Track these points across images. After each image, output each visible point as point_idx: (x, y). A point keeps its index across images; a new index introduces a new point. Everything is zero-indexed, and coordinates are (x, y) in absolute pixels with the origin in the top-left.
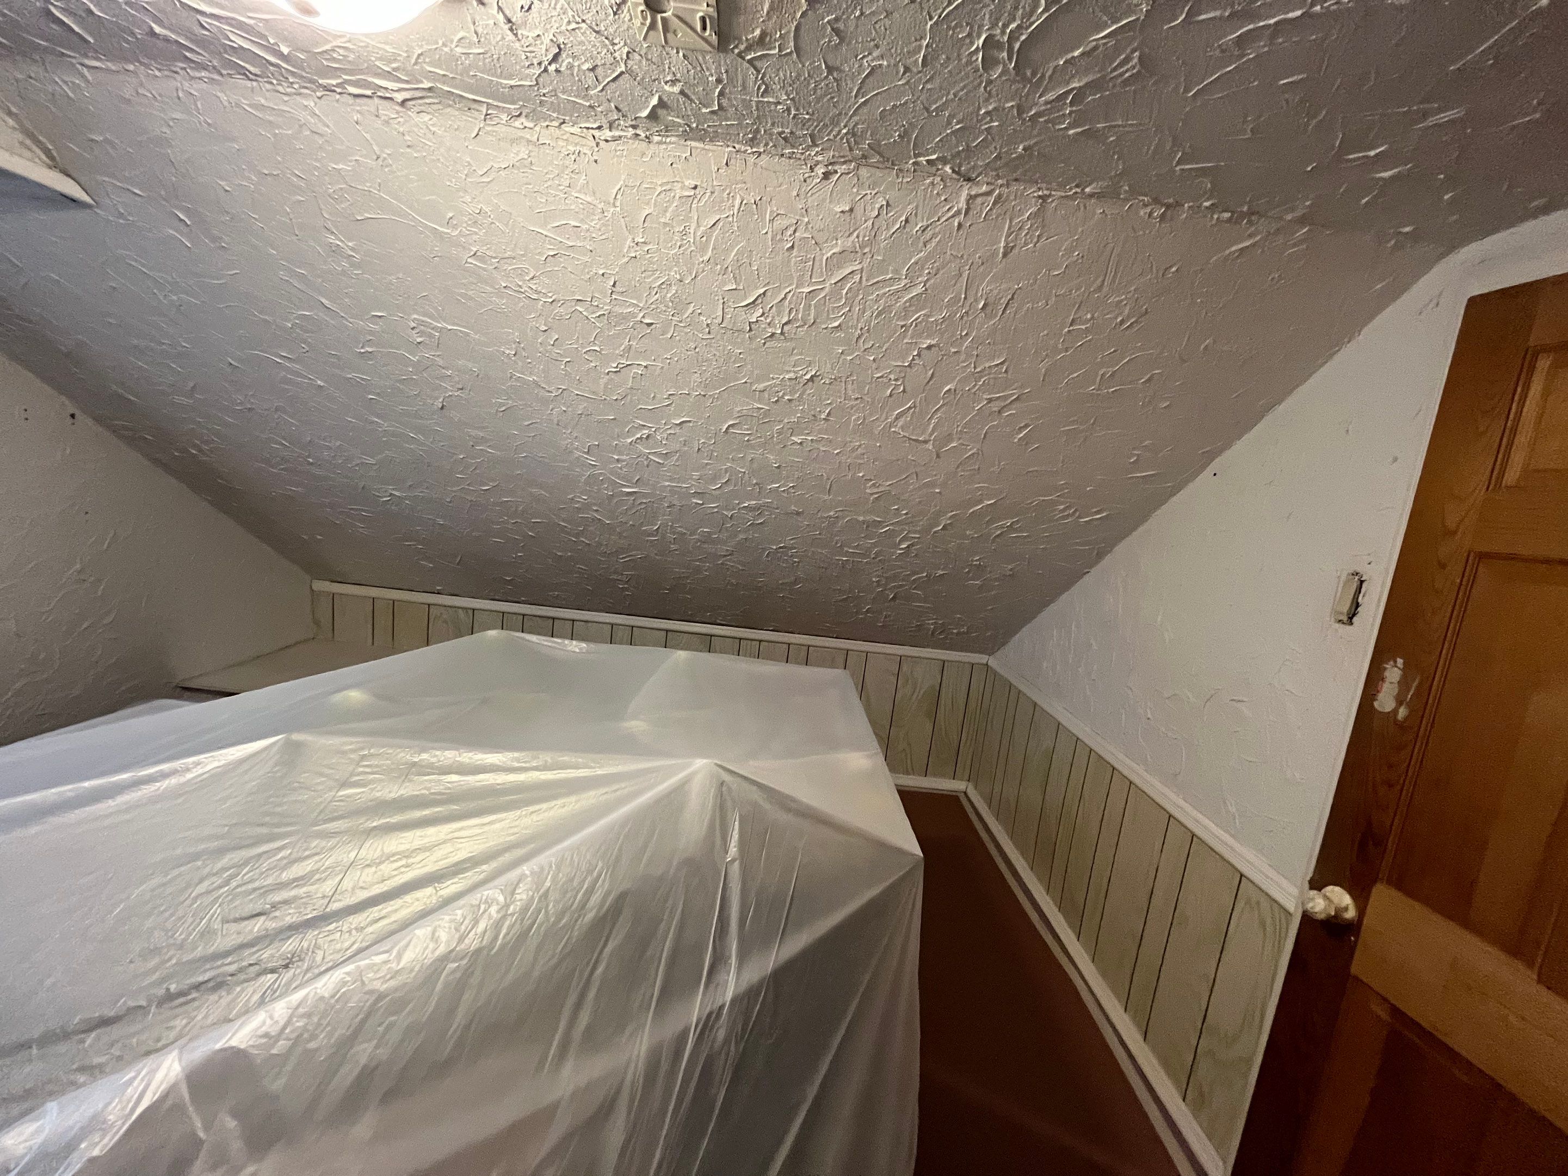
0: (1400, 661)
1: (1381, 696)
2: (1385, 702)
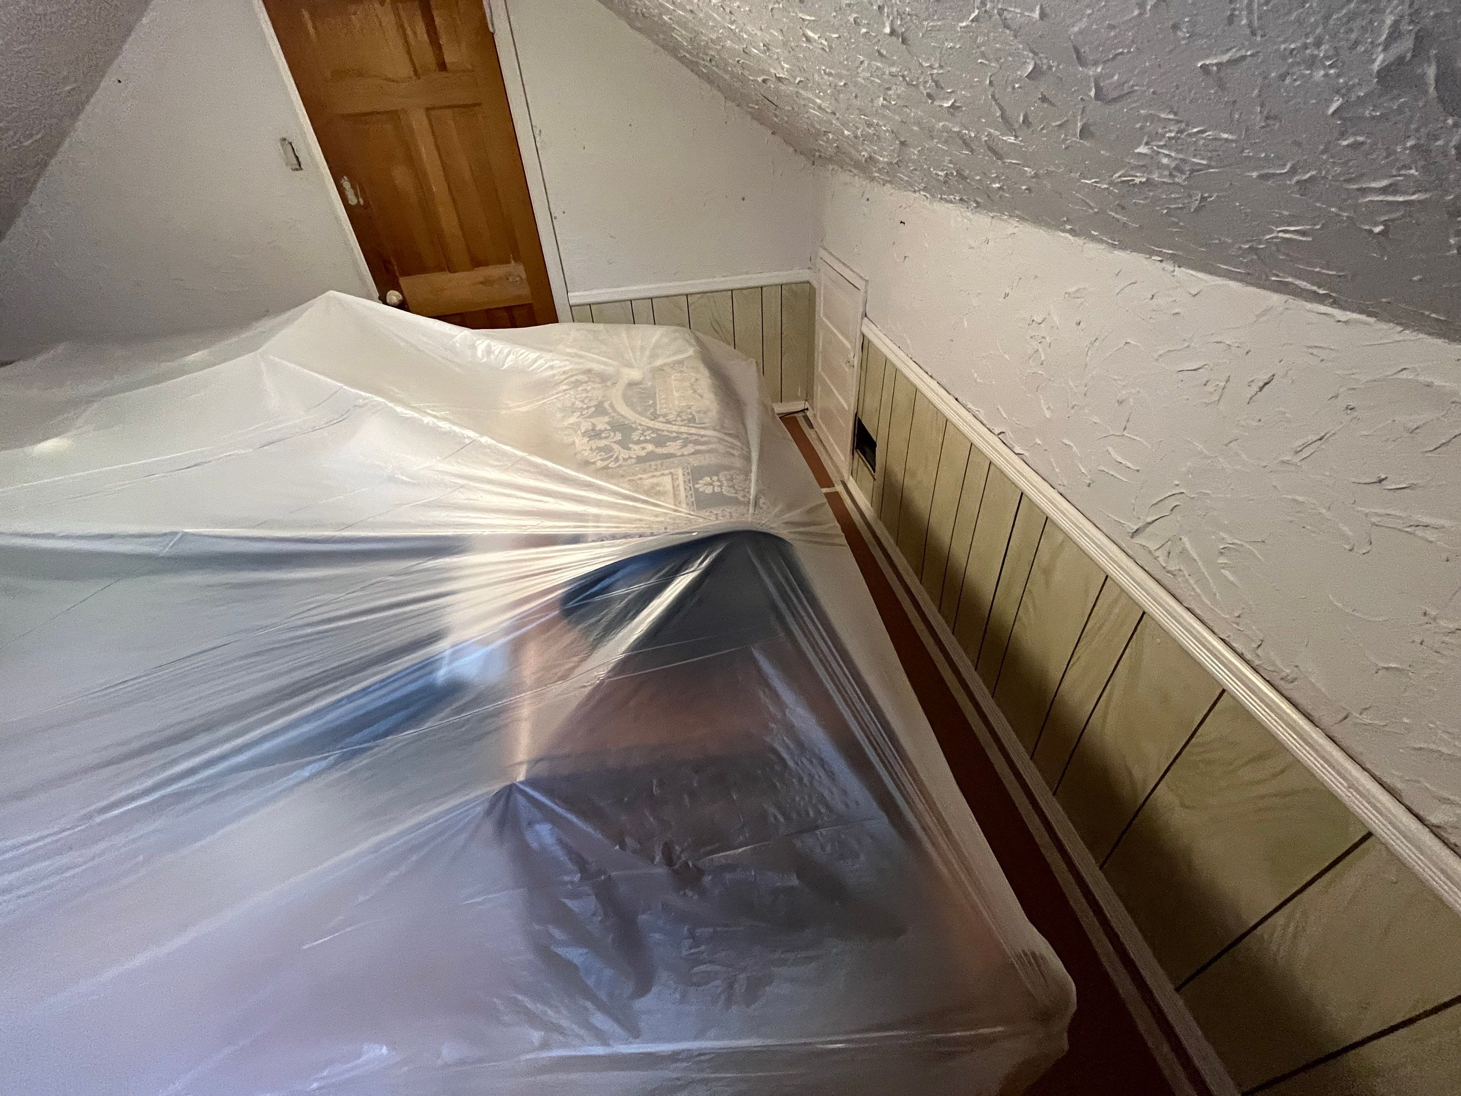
2: (353, 201)
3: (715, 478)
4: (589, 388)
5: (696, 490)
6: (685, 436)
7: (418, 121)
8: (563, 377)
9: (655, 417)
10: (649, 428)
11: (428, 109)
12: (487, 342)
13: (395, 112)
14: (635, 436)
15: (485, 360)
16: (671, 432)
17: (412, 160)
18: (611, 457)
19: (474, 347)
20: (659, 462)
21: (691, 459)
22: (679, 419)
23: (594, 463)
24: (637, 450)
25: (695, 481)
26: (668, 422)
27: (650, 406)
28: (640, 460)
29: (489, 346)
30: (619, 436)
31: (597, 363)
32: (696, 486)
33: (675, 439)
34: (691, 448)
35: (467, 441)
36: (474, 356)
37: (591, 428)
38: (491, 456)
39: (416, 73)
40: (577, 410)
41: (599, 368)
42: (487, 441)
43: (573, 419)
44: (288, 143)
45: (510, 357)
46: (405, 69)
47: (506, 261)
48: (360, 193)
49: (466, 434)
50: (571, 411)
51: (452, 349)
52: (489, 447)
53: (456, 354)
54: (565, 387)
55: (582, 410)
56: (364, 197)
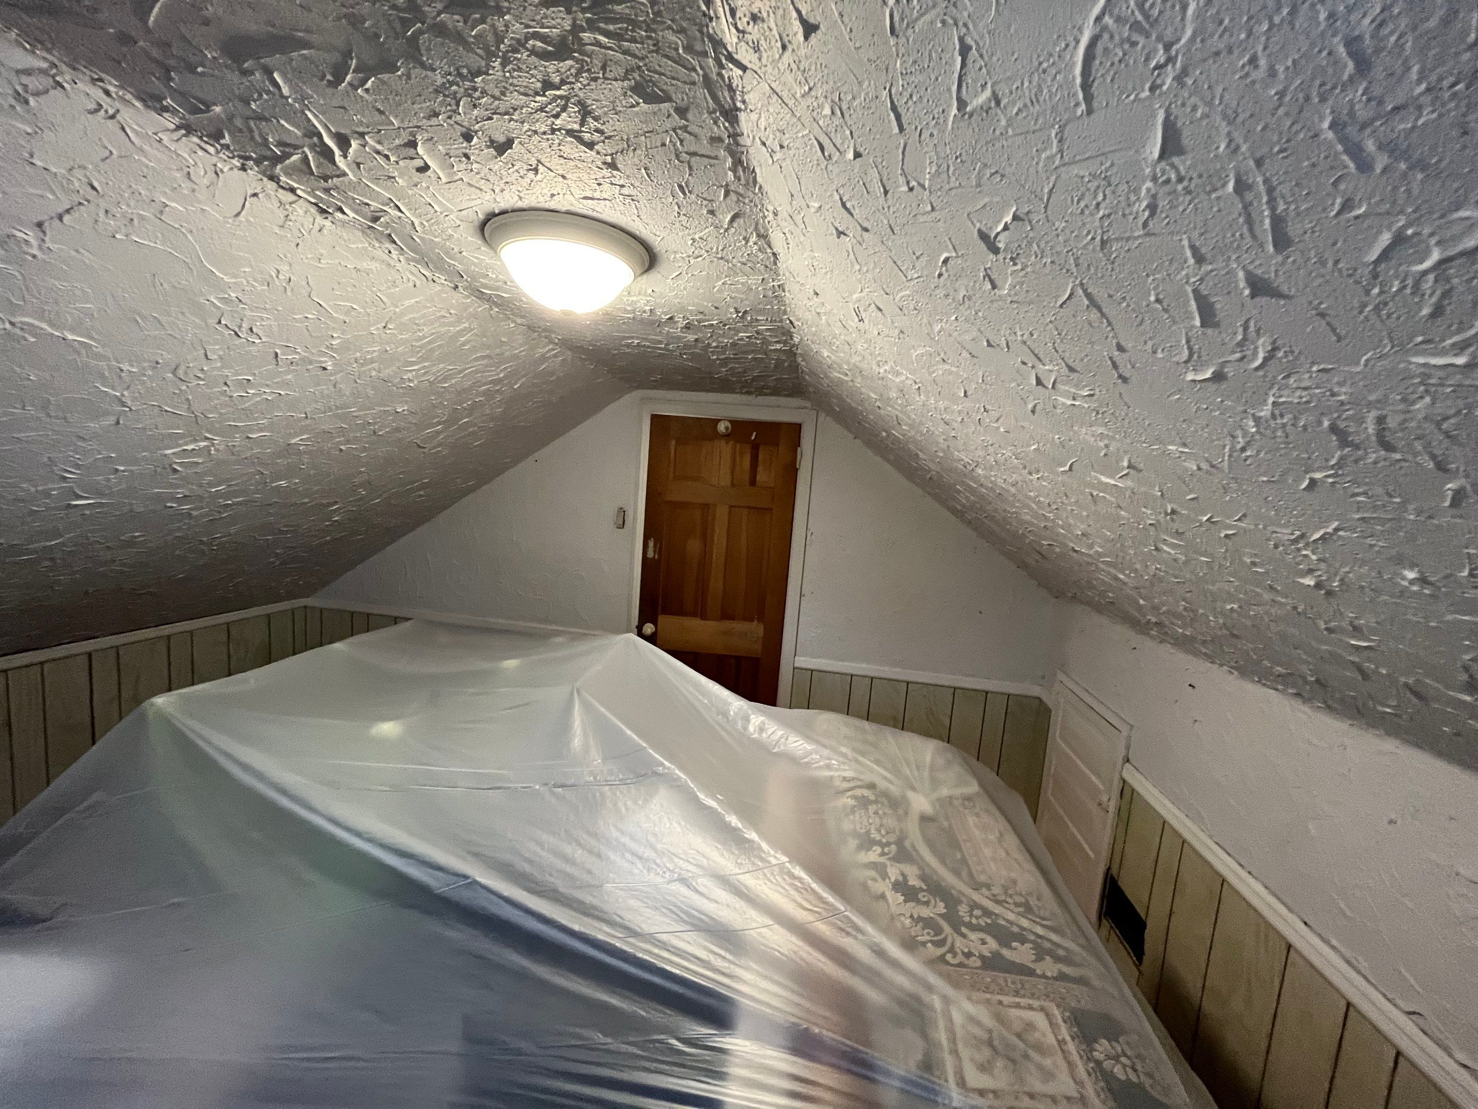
0: (652, 539)
1: (649, 552)
2: (650, 554)
3: (1117, 1047)
4: (881, 812)
5: (1097, 1062)
6: (1033, 937)
7: (721, 513)
8: (846, 785)
9: (976, 887)
10: (976, 904)
11: (731, 506)
12: (762, 718)
13: (708, 505)
14: (963, 914)
15: (756, 736)
16: (1010, 923)
17: (706, 537)
18: (944, 942)
19: (747, 720)
21: (1060, 988)
22: (1008, 899)
23: (923, 945)
24: (975, 941)
25: (1089, 1044)
26: (997, 901)
27: (961, 862)
28: (985, 963)
29: (763, 723)
30: (942, 907)
31: (878, 774)
32: (1094, 1053)
33: (1022, 940)
34: (1051, 967)
35: (774, 861)
36: (745, 728)
37: (900, 878)
38: (801, 893)
39: (733, 485)
40: (874, 842)
41: (882, 785)
42: (798, 871)
43: (873, 855)
44: (622, 512)
45: (783, 740)
46: (725, 480)
47: (751, 620)
48: (659, 549)
49: (772, 852)
50: (867, 843)
51: (725, 714)
52: (800, 879)
53: (728, 721)
54: (851, 802)
55: (883, 845)
56: (660, 554)
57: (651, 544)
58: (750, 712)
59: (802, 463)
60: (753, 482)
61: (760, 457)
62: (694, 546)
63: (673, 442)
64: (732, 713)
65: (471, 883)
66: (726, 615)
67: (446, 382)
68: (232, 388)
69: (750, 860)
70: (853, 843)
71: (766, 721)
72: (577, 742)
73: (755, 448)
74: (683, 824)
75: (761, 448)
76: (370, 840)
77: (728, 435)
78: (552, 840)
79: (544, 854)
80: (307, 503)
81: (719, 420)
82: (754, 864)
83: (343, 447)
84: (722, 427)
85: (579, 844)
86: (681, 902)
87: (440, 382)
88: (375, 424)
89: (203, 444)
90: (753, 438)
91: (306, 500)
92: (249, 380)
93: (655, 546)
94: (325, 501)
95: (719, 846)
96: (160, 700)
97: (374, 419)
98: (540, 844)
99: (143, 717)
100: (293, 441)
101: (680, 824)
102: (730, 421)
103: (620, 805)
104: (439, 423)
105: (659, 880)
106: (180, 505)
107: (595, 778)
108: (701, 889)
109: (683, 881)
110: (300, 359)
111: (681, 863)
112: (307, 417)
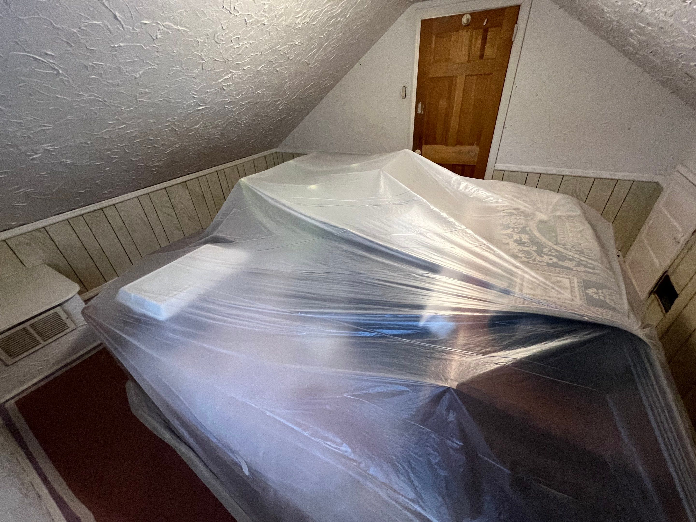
0: (421, 103)
1: (418, 111)
3: (600, 291)
4: (518, 218)
5: (587, 294)
6: (578, 260)
7: (460, 81)
8: (503, 209)
9: (557, 244)
10: (554, 249)
11: (467, 76)
12: (467, 183)
13: (452, 77)
14: (545, 250)
15: (463, 191)
16: (569, 255)
17: (450, 98)
18: (531, 257)
19: (459, 184)
20: (561, 270)
21: (582, 274)
22: (573, 249)
23: (521, 257)
24: (546, 258)
25: (586, 288)
26: (566, 249)
27: (554, 236)
28: (548, 264)
29: (467, 185)
30: (535, 248)
31: (522, 205)
32: (587, 291)
33: (572, 260)
34: (581, 268)
35: (459, 228)
36: (458, 188)
37: (519, 239)
38: (469, 238)
39: (469, 61)
40: (511, 227)
41: (523, 208)
42: (469, 231)
43: (509, 231)
44: (405, 88)
45: (476, 192)
46: (464, 59)
47: (472, 144)
48: (424, 109)
49: (460, 225)
50: (507, 227)
51: (449, 183)
52: (470, 234)
53: (450, 185)
54: (504, 214)
55: (514, 228)
56: (424, 111)
57: (420, 105)
58: (461, 181)
59: (517, 36)
60: (482, 56)
61: (488, 37)
62: (443, 104)
63: (434, 37)
64: (452, 182)
65: (346, 231)
66: (459, 143)
67: (314, 22)
68: (234, 43)
69: (449, 228)
70: (500, 227)
71: (469, 184)
72: (382, 190)
73: (486, 31)
74: (423, 217)
75: (490, 30)
76: (313, 219)
77: (468, 25)
78: (373, 221)
79: (370, 225)
80: (269, 101)
81: (463, 15)
82: (451, 229)
83: (278, 69)
84: (464, 20)
85: (383, 222)
86: (420, 240)
87: (312, 22)
88: (288, 53)
89: (230, 75)
90: (485, 23)
91: (269, 100)
92: (238, 38)
93: (422, 107)
94: (276, 99)
95: (437, 224)
96: (243, 179)
97: (287, 51)
98: (369, 222)
99: (239, 185)
100: (259, 69)
101: (422, 217)
102: (471, 14)
103: (399, 211)
104: (315, 48)
105: (413, 234)
106: (229, 106)
107: (389, 203)
108: (428, 236)
109: (421, 234)
110: (255, 21)
111: (422, 229)
112: (262, 54)
